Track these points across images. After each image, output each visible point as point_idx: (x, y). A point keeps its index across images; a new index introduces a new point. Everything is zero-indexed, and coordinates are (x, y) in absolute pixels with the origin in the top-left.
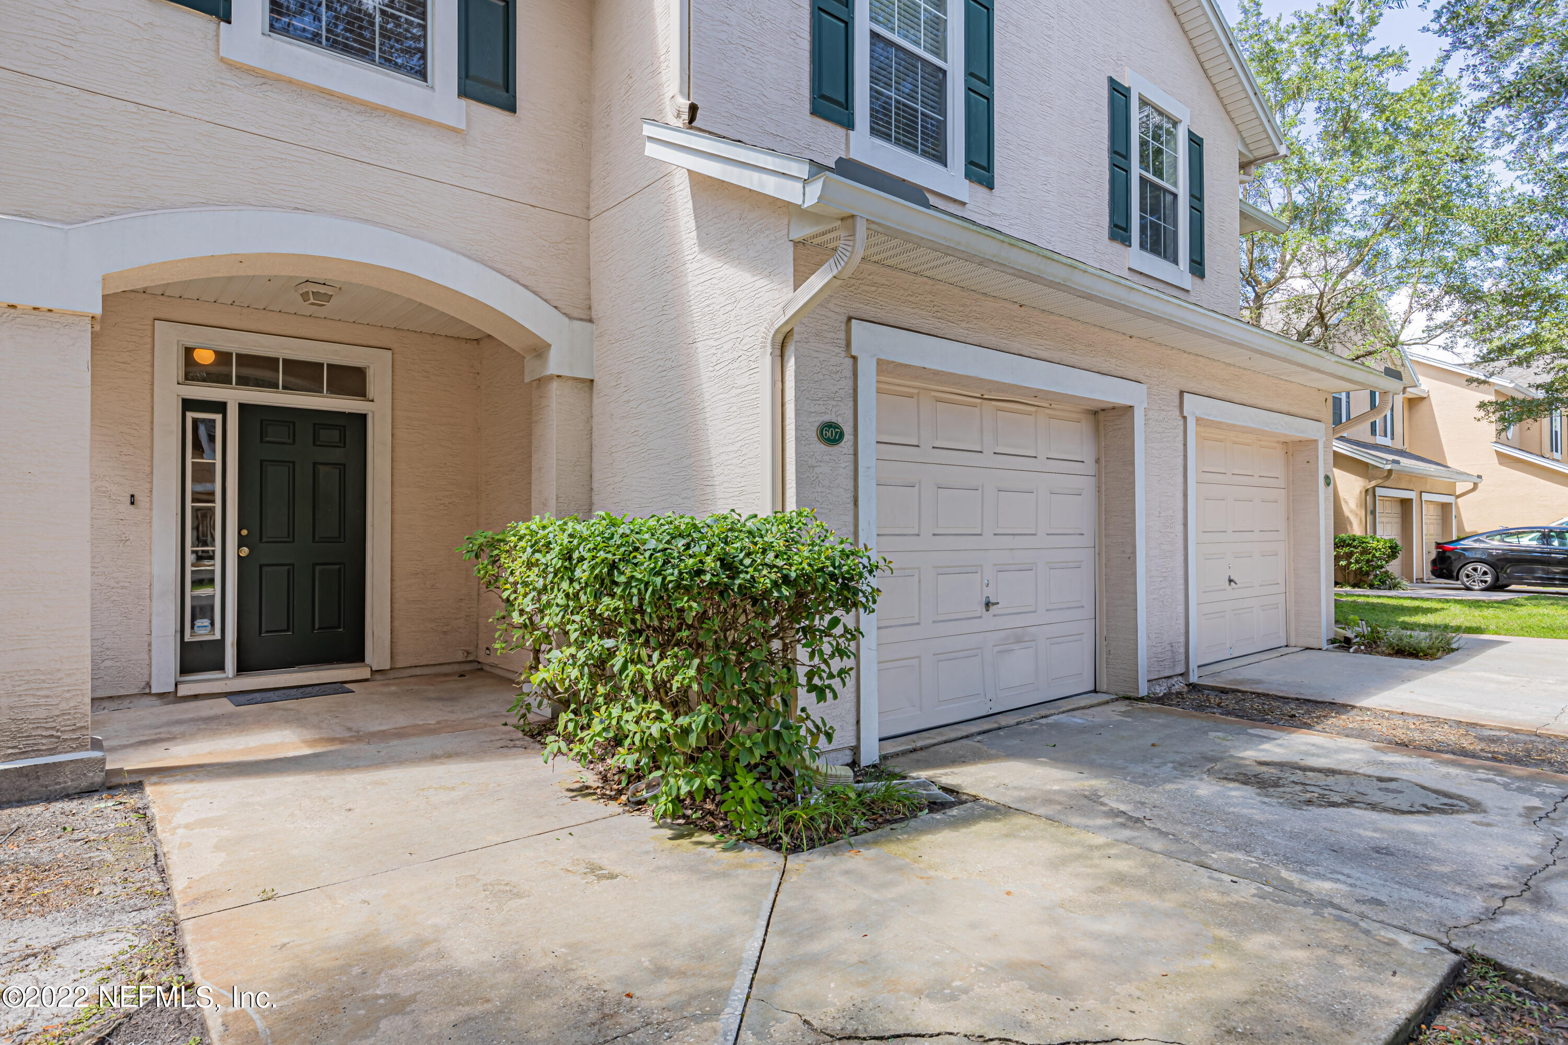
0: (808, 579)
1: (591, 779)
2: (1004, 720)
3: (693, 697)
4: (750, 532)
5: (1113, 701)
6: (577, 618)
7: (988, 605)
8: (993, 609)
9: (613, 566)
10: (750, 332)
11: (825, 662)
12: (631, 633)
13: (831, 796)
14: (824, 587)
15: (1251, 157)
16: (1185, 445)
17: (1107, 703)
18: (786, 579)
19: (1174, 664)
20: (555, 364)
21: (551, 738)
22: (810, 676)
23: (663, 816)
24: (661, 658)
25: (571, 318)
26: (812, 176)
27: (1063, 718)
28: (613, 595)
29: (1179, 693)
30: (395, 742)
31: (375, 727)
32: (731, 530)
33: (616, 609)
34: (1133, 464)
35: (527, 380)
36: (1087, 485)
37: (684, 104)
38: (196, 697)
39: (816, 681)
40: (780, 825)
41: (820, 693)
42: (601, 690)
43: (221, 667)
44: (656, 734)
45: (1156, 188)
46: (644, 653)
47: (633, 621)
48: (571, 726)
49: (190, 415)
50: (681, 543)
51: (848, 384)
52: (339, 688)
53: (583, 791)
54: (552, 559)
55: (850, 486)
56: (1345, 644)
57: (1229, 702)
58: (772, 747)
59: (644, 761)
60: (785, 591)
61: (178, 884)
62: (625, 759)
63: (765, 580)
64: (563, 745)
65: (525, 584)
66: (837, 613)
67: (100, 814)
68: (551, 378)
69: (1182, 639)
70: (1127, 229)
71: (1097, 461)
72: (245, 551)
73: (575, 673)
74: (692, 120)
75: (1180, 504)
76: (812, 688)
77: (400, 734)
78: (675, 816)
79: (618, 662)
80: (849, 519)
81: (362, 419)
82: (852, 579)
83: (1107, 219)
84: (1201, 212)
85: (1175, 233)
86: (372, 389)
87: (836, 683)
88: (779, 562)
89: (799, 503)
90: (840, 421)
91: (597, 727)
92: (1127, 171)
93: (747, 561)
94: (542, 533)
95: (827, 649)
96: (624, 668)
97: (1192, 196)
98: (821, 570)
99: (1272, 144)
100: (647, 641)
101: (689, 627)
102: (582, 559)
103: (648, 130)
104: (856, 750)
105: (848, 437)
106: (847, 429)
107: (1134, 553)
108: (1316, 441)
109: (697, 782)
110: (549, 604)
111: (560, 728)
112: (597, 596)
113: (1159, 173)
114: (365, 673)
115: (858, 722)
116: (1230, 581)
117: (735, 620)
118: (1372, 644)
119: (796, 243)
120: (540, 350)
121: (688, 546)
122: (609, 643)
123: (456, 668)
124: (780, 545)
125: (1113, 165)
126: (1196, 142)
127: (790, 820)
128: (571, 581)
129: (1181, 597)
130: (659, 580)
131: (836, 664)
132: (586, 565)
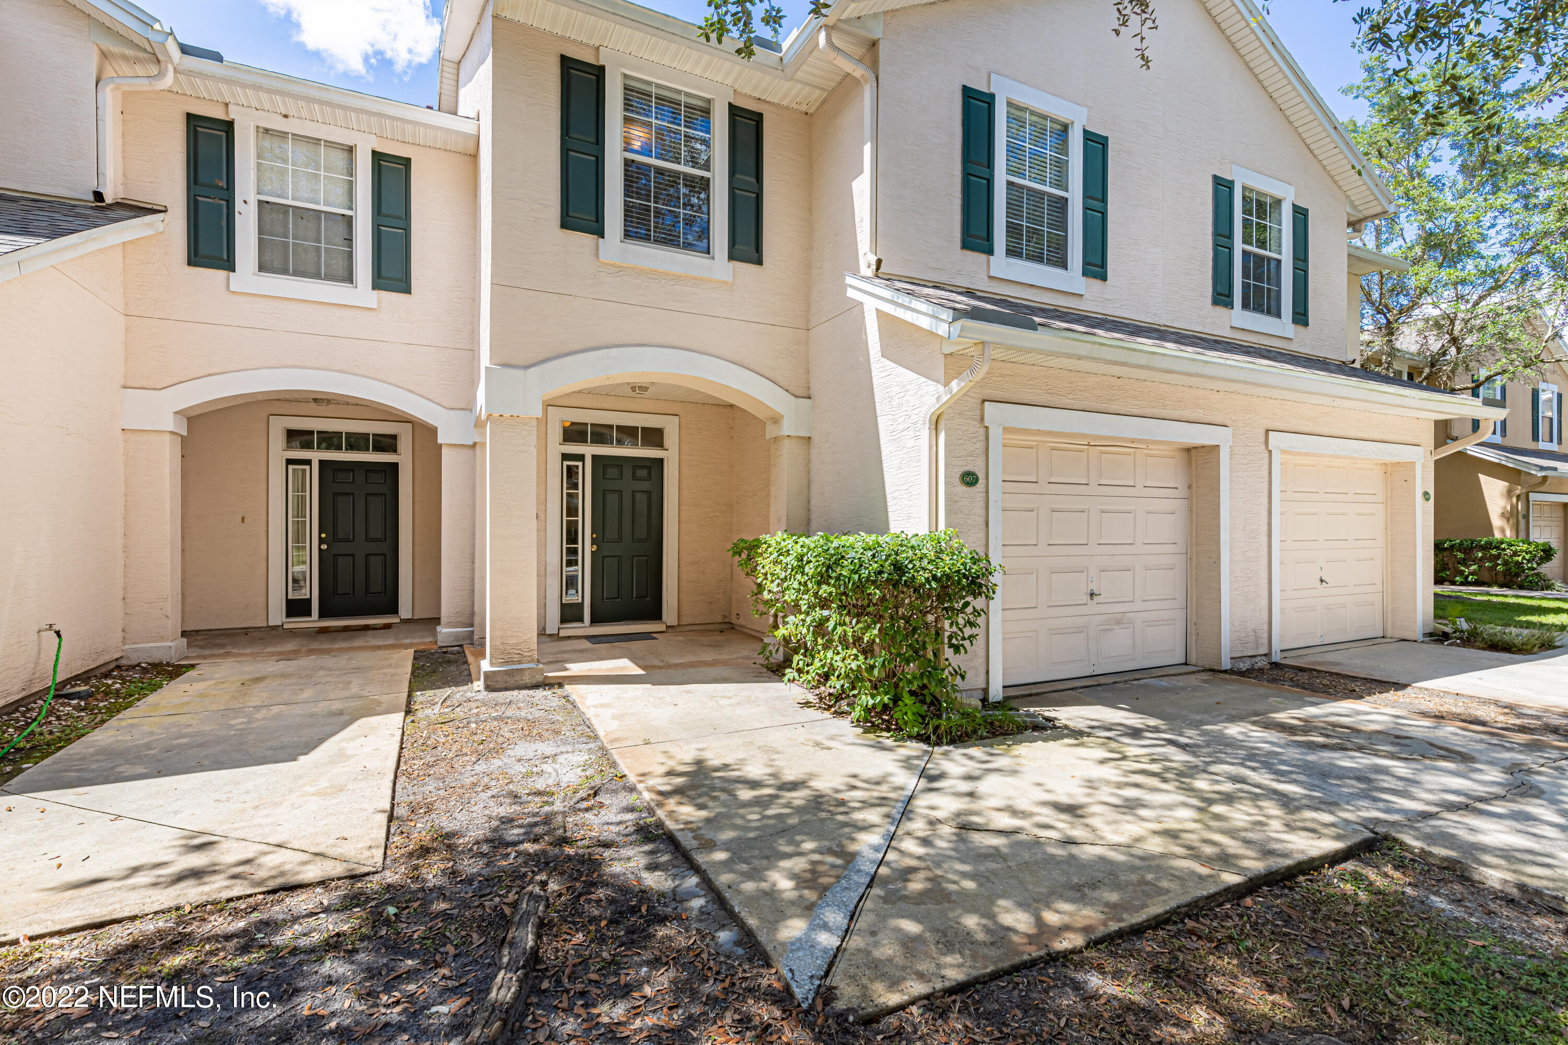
0: (948, 577)
1: (812, 698)
2: (1102, 680)
3: (876, 648)
4: (912, 547)
5: (1199, 671)
6: (806, 597)
7: (1092, 595)
8: (1096, 599)
9: (829, 567)
10: (916, 412)
11: (960, 629)
12: (839, 607)
13: (965, 715)
14: (959, 582)
15: (1361, 216)
16: (1270, 473)
17: (1194, 672)
18: (935, 577)
19: (1258, 645)
20: (787, 428)
21: (788, 671)
22: (950, 637)
23: (858, 721)
24: (857, 623)
25: (796, 397)
26: (955, 319)
27: (1152, 681)
28: (829, 584)
29: (1261, 670)
30: (691, 670)
31: (677, 661)
32: (901, 545)
33: (831, 593)
34: (1219, 490)
35: (767, 437)
36: (1178, 505)
37: (873, 259)
38: (569, 638)
39: (954, 641)
40: (931, 729)
41: (957, 649)
42: (820, 641)
43: (581, 620)
44: (855, 668)
45: (1260, 259)
46: (847, 619)
47: (841, 600)
48: (801, 663)
49: (566, 463)
50: (870, 553)
51: (981, 445)
52: (647, 636)
53: (807, 704)
54: (791, 560)
55: (983, 512)
56: (1439, 637)
57: (1303, 678)
58: (925, 681)
59: (846, 685)
60: (934, 584)
61: (601, 733)
62: (835, 684)
63: (922, 577)
64: (796, 674)
65: (772, 574)
66: (968, 599)
67: (546, 698)
68: (783, 437)
69: (1266, 627)
70: (1230, 295)
71: (1190, 487)
72: (595, 547)
73: (804, 631)
74: (878, 269)
75: (1266, 520)
76: (951, 646)
77: (692, 665)
78: (866, 721)
79: (831, 625)
80: (982, 535)
81: (661, 461)
82: (978, 577)
83: (1211, 289)
84: (1306, 272)
85: (1279, 293)
86: (667, 442)
87: (967, 643)
88: (930, 567)
89: (948, 525)
90: (976, 470)
91: (817, 663)
92: (1231, 249)
93: (910, 566)
94: (783, 544)
95: (961, 621)
96: (835, 628)
97: (1295, 258)
98: (958, 571)
99: (1380, 204)
100: (849, 612)
101: (874, 605)
102: (809, 562)
103: (849, 280)
104: (986, 690)
105: (982, 481)
106: (981, 476)
107: (1219, 558)
108: (1413, 463)
109: (878, 699)
110: (788, 588)
111: (794, 665)
112: (819, 584)
113: (1262, 244)
114: (662, 627)
115: (988, 672)
116: (1322, 581)
117: (903, 600)
118: (1469, 640)
119: (946, 355)
120: (776, 420)
121: (874, 556)
122: (826, 613)
123: (718, 626)
124: (932, 555)
125: (1216, 245)
126: (1301, 215)
127: (936, 728)
128: (803, 574)
129: (1265, 593)
130: (856, 577)
131: (968, 631)
132: (811, 565)
